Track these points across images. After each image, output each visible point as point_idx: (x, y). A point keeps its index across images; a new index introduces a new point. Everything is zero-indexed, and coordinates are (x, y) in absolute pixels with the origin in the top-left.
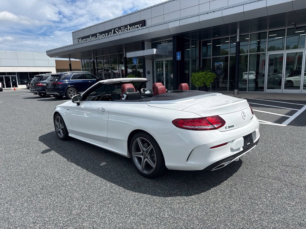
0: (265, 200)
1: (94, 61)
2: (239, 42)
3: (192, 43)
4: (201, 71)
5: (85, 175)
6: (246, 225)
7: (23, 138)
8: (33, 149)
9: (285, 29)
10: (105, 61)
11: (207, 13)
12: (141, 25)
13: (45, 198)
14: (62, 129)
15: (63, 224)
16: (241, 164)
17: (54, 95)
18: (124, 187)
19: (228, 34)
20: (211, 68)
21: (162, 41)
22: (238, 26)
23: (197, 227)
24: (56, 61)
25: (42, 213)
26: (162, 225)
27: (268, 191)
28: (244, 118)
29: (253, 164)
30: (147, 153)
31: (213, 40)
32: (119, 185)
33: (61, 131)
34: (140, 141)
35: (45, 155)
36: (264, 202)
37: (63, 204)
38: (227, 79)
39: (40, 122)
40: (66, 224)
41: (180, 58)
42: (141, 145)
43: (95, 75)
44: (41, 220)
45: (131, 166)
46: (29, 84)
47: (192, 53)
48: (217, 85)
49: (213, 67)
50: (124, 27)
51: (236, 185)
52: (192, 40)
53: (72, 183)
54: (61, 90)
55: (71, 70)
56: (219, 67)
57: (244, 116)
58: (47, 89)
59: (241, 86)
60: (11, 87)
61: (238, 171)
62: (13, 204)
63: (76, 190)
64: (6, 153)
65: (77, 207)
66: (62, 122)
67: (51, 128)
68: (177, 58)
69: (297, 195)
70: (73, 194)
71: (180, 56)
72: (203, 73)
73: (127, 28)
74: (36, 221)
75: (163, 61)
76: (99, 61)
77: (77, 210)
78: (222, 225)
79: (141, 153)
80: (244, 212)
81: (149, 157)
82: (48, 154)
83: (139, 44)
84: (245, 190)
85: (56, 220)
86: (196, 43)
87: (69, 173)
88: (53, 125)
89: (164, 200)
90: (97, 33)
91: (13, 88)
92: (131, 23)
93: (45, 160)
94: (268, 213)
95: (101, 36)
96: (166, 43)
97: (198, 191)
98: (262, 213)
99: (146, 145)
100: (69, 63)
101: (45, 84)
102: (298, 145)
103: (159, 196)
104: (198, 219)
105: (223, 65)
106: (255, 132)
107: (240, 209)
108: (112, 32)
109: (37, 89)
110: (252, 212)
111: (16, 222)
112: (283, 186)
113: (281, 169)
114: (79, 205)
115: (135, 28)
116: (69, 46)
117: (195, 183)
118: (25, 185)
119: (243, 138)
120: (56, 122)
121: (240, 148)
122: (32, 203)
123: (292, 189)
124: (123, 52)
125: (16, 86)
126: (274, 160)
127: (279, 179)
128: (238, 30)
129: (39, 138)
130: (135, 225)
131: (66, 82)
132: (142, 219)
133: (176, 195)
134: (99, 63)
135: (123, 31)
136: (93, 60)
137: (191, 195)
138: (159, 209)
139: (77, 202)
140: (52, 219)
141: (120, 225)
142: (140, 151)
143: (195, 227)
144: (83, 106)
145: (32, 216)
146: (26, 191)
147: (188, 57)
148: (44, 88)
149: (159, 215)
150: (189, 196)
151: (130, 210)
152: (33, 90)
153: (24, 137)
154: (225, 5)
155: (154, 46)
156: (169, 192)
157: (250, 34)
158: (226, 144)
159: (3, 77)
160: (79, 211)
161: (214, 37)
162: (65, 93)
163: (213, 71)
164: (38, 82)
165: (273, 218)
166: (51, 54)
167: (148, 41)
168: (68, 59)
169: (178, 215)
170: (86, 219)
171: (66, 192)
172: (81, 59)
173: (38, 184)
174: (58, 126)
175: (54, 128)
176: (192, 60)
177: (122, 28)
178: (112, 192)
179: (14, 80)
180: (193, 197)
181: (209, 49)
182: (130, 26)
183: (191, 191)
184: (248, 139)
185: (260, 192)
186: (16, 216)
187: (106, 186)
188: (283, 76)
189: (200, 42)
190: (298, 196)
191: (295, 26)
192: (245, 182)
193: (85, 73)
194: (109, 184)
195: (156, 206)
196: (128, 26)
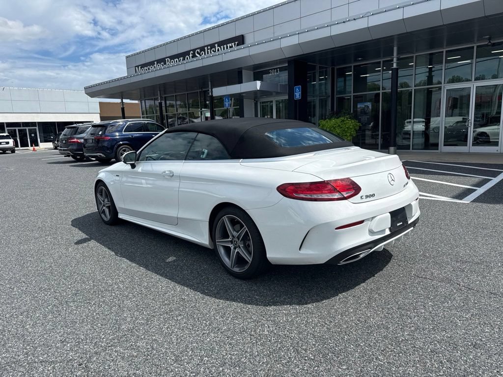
0: (423, 311)
1: (160, 104)
2: (397, 69)
3: (320, 72)
4: (335, 118)
5: (142, 275)
6: (390, 346)
7: (46, 222)
8: (62, 238)
9: (473, 47)
10: (178, 103)
11: (344, 22)
12: (236, 43)
13: (79, 307)
14: (108, 207)
15: (107, 344)
16: (390, 259)
17: (97, 158)
18: (203, 292)
19: (379, 57)
20: (352, 112)
21: (270, 69)
22: (395, 43)
23: (312, 348)
24: (101, 103)
25: (74, 329)
26: (258, 345)
27: (429, 298)
28: (392, 182)
29: (409, 260)
30: (239, 240)
31: (354, 66)
32: (196, 289)
33: (107, 211)
34: (229, 221)
35: (80, 246)
36: (422, 313)
37: (107, 315)
38: (378, 131)
39: (74, 198)
40: (112, 343)
41: (299, 96)
42: (230, 228)
43: (163, 125)
44: (74, 338)
45: (215, 262)
46: (58, 142)
47: (320, 89)
48: (362, 140)
49: (355, 111)
50: (209, 47)
51: (378, 289)
52: (319, 67)
53: (122, 286)
54: (108, 149)
55: (124, 117)
56: (364, 111)
57: (393, 180)
58: (85, 147)
59: (400, 141)
60: (28, 146)
61: (385, 269)
62: (31, 316)
63: (127, 296)
64: (20, 243)
65: (129, 319)
66: (107, 196)
67: (92, 207)
68: (296, 96)
69: (476, 303)
70: (123, 301)
71: (300, 93)
72: (339, 121)
73: (214, 49)
74: (65, 340)
75: (272, 102)
76: (170, 103)
77: (129, 324)
78: (352, 346)
79: (229, 239)
80: (387, 328)
81: (241, 246)
82: (85, 244)
83: (233, 74)
84: (393, 297)
85: (97, 338)
86: (326, 71)
87: (118, 272)
88: (95, 202)
89: (264, 310)
90: (167, 58)
91: (32, 148)
92: (220, 40)
93: (80, 253)
94: (426, 329)
95: (172, 62)
96: (277, 72)
97: (319, 298)
98: (416, 330)
99: (238, 226)
100: (122, 106)
101: (82, 141)
102: (486, 231)
103: (257, 305)
104: (315, 337)
105: (370, 107)
106: (410, 206)
107: (382, 324)
108: (191, 55)
109: (70, 147)
110: (400, 327)
111: (35, 341)
112: (455, 291)
113: (453, 267)
114: (132, 318)
115: (227, 48)
116: (121, 79)
117: (314, 286)
118: (49, 289)
119: (389, 214)
120: (99, 195)
121: (385, 230)
122: (59, 314)
123: (467, 296)
124: (209, 87)
125: (37, 145)
126: (444, 254)
127: (449, 281)
128: (395, 49)
129: (72, 221)
130: (217, 345)
131: (116, 136)
132: (228, 337)
133: (283, 303)
134: (169, 107)
135: (208, 53)
136: (159, 101)
137: (306, 304)
138: (256, 323)
139: (129, 312)
140: (89, 337)
141: (194, 345)
142: (228, 237)
143: (310, 349)
144: (140, 168)
145: (60, 332)
146: (50, 298)
147: (313, 94)
148: (81, 146)
149: (255, 331)
150: (303, 304)
151: (210, 325)
152: (64, 150)
153: (48, 221)
154: (374, 8)
155: (257, 77)
156: (273, 299)
157: (414, 55)
158: (361, 222)
159: (15, 130)
160: (131, 326)
161: (356, 61)
162: (114, 154)
163: (355, 116)
164: (72, 136)
165: (433, 336)
166: (93, 92)
167: (248, 68)
168: (119, 101)
169: (284, 332)
170: (142, 337)
171: (113, 300)
172: (140, 100)
173: (69, 288)
174: (102, 203)
175: (96, 207)
176: (320, 99)
177: (206, 48)
178: (184, 300)
179: (33, 135)
180: (309, 306)
181: (347, 83)
182: (218, 46)
183: (308, 298)
184: (399, 216)
185: (417, 299)
186: (35, 333)
187: (175, 291)
188: (470, 125)
189: (333, 70)
190: (476, 305)
191: (490, 42)
192: (394, 285)
193: (146, 122)
194: (179, 288)
195: (251, 318)
196: (216, 45)
